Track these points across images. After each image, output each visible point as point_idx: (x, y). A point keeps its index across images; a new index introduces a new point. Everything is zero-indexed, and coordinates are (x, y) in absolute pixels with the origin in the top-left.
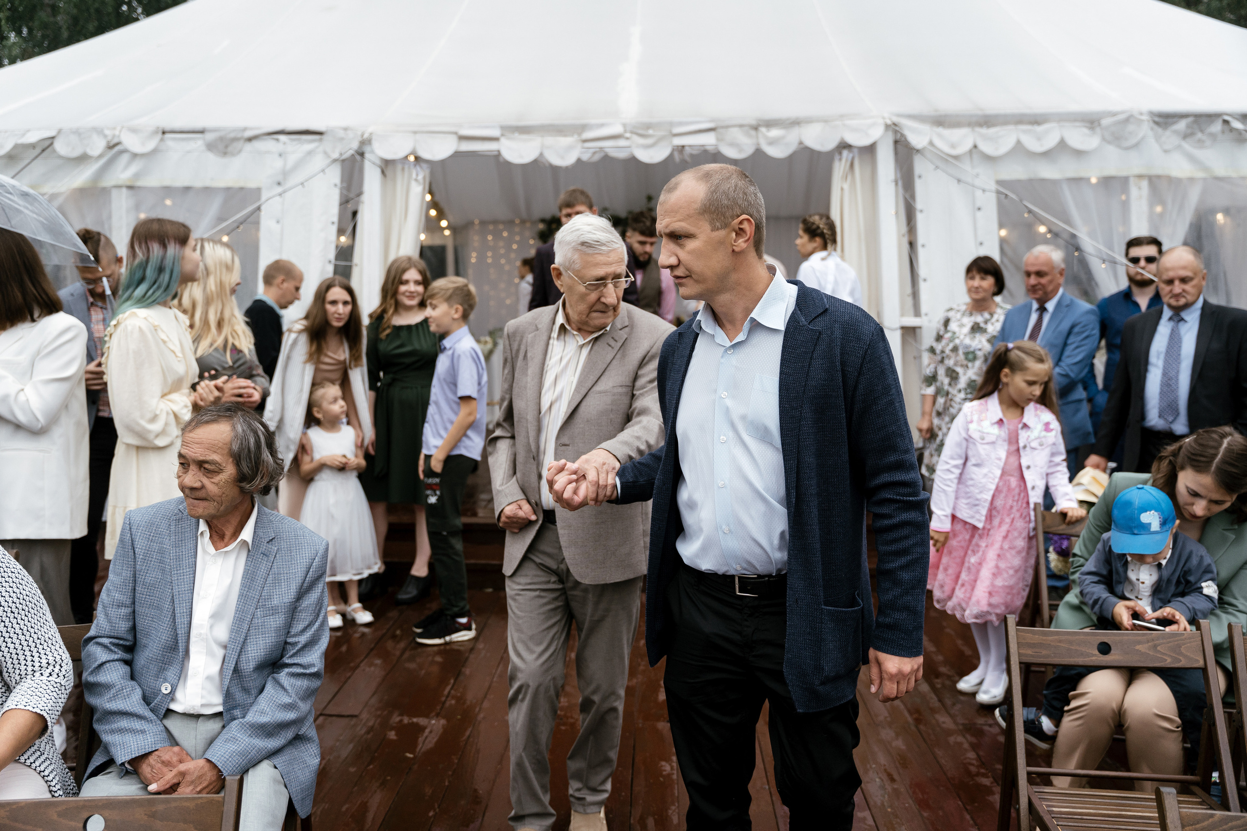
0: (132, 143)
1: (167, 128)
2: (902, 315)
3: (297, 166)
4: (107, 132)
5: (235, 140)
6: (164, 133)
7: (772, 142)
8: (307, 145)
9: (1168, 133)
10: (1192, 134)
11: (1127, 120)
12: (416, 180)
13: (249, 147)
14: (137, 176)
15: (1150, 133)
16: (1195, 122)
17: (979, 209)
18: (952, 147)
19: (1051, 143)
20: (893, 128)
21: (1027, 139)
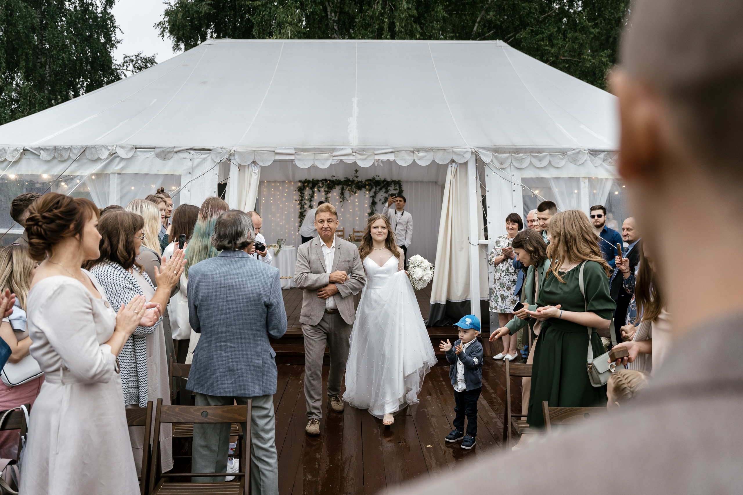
0: (121, 153)
1: (137, 147)
2: (479, 239)
3: (198, 165)
4: (109, 148)
5: (170, 152)
6: (136, 149)
7: (420, 159)
8: (203, 155)
9: (597, 159)
10: (607, 159)
11: (579, 152)
12: (255, 173)
13: (176, 156)
14: (123, 168)
15: (589, 159)
16: (607, 154)
17: (514, 191)
18: (501, 164)
19: (545, 163)
20: (475, 154)
21: (534, 161)
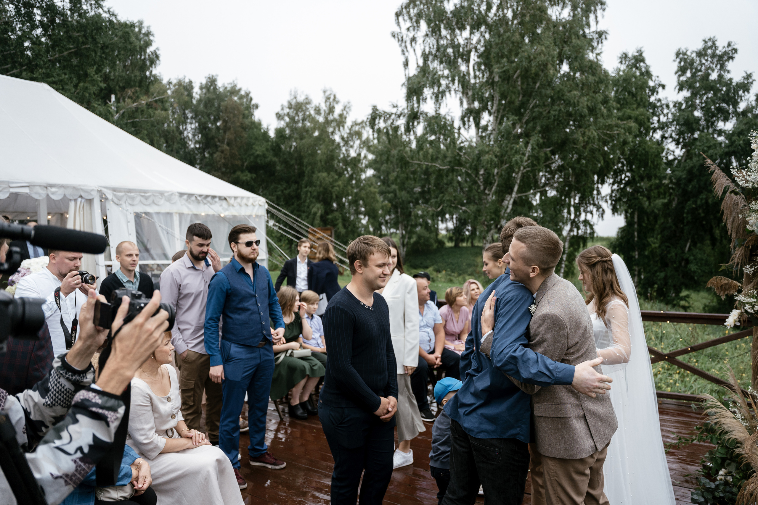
7: (53, 193)
10: (188, 200)
11: (172, 194)
15: (178, 199)
16: (188, 196)
17: (129, 222)
18: (119, 200)
19: (150, 201)
20: (100, 191)
21: (143, 200)
